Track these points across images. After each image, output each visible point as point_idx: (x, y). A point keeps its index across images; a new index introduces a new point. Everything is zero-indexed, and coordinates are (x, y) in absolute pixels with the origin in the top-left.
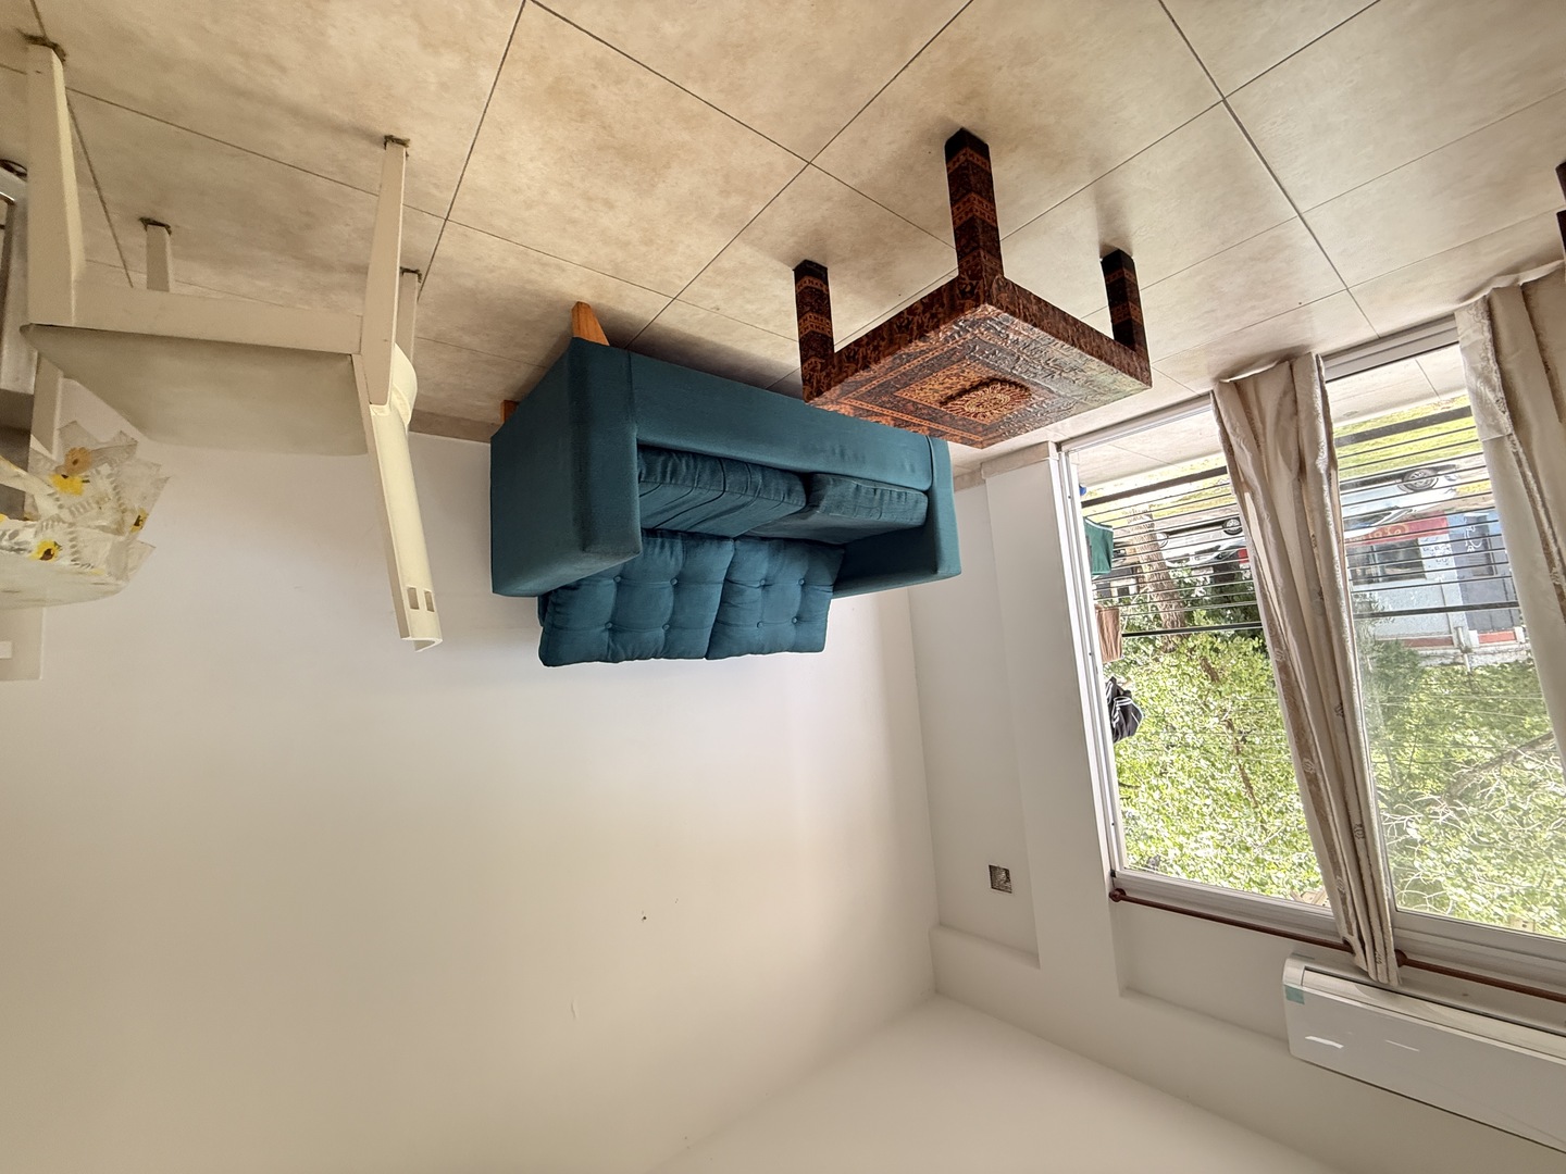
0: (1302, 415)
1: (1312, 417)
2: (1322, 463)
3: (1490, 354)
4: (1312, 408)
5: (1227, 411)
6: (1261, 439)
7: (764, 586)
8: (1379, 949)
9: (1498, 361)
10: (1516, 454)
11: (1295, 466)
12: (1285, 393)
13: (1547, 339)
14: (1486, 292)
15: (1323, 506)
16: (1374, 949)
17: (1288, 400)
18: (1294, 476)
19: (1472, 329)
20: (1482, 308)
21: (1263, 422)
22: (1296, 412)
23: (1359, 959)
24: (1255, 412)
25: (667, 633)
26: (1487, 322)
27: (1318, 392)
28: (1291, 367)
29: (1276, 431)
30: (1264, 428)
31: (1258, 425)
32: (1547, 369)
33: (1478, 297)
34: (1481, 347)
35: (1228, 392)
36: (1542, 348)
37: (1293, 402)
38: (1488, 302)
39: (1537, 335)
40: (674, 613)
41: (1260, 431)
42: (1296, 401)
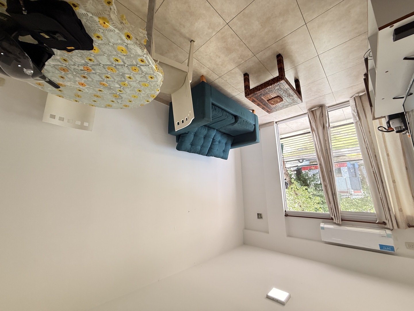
0: (324, 117)
1: (326, 117)
2: (327, 125)
3: (355, 107)
4: (326, 115)
5: (310, 116)
6: (316, 121)
7: (219, 142)
8: (338, 217)
9: (356, 108)
10: (359, 124)
11: (322, 126)
12: (321, 113)
13: (364, 105)
14: (354, 96)
15: (328, 133)
16: (337, 217)
17: (321, 114)
18: (322, 128)
19: (352, 103)
20: (354, 99)
21: (317, 118)
22: (323, 116)
23: (334, 221)
24: (315, 116)
25: (201, 147)
26: (354, 101)
27: (327, 112)
28: (322, 108)
29: (319, 120)
30: (317, 119)
31: (316, 118)
32: (364, 110)
33: (353, 97)
34: (353, 106)
35: (310, 112)
36: (363, 106)
37: (322, 114)
38: (354, 98)
39: (362, 104)
40: (203, 143)
41: (316, 120)
42: (323, 114)
